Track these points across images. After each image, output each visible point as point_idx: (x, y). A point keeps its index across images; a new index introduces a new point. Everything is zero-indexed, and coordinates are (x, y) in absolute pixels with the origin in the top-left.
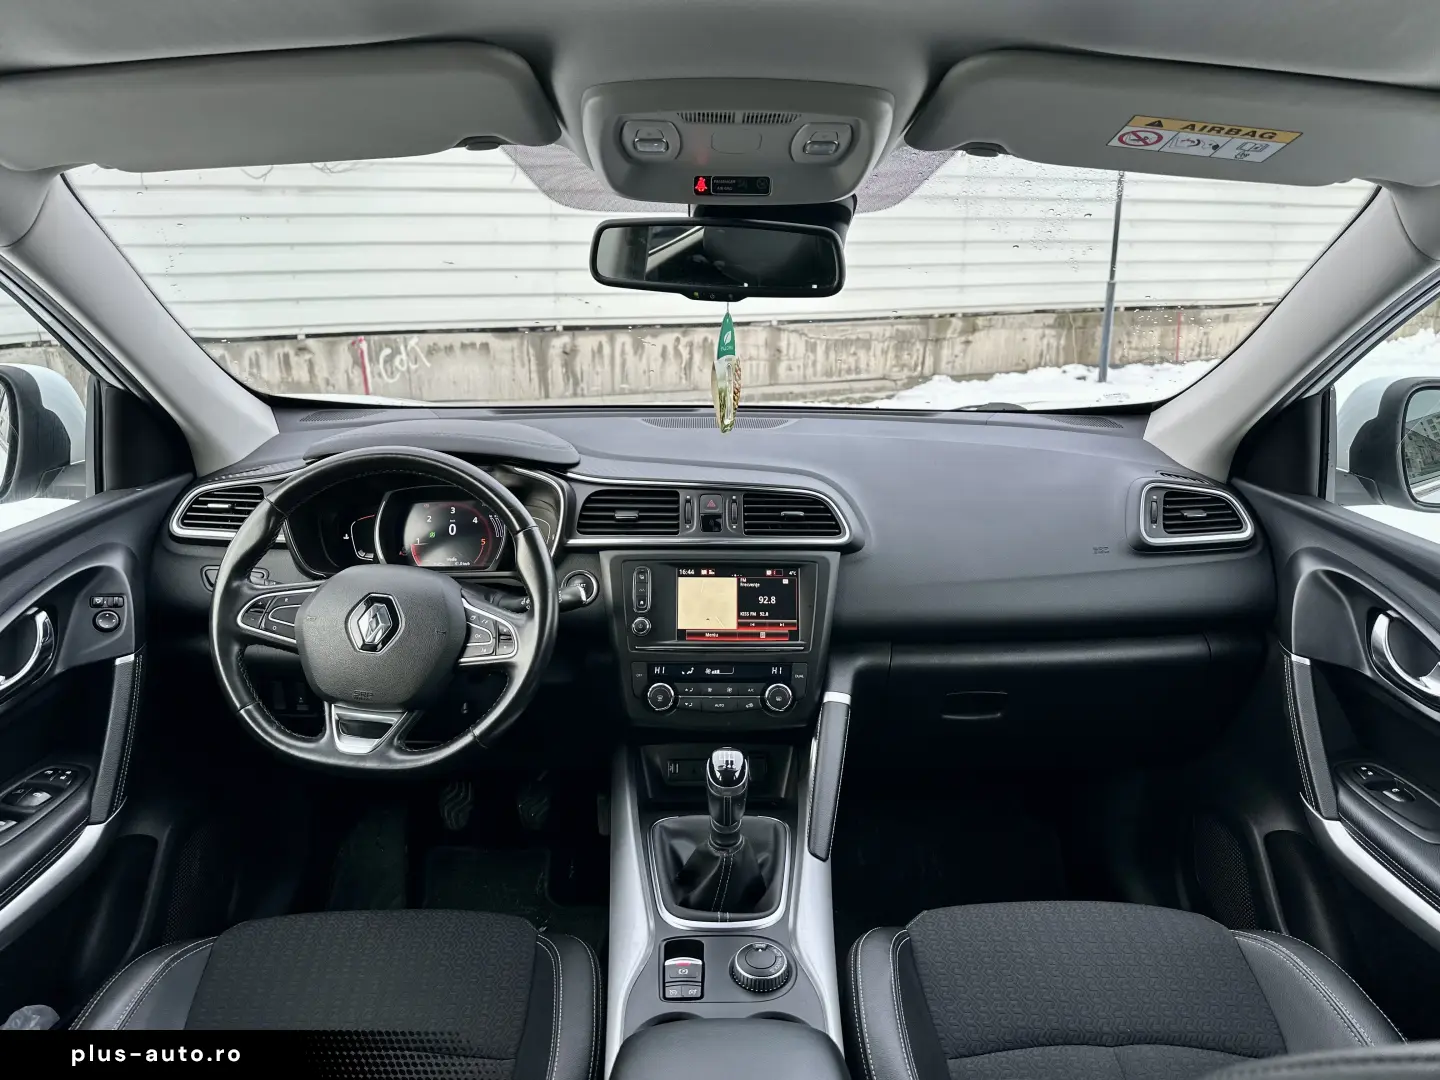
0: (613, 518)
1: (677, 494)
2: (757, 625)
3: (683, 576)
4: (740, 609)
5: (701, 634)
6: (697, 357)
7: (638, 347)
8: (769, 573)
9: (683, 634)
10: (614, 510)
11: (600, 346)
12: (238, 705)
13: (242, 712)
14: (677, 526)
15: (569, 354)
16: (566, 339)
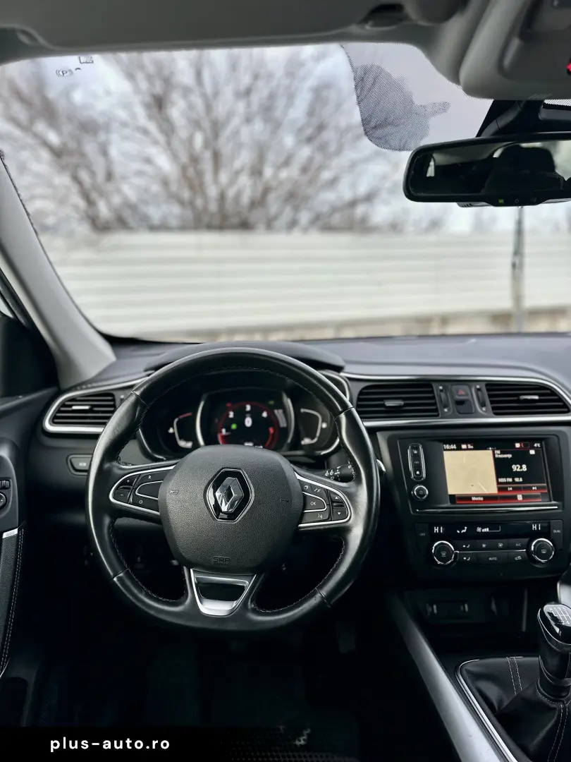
0: (383, 405)
1: (431, 387)
2: (514, 489)
3: (447, 450)
4: (498, 476)
5: (467, 498)
8: (518, 445)
9: (453, 498)
10: (382, 399)
12: (112, 574)
13: (115, 579)
14: (436, 410)
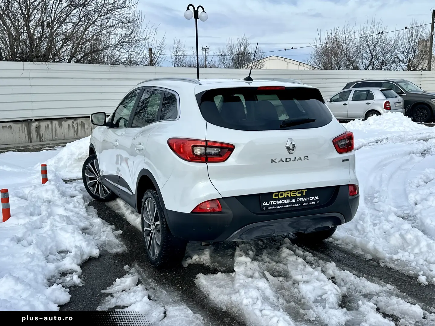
6: (80, 128)
7: (60, 125)
11: (48, 125)
15: (38, 128)
16: (36, 123)
